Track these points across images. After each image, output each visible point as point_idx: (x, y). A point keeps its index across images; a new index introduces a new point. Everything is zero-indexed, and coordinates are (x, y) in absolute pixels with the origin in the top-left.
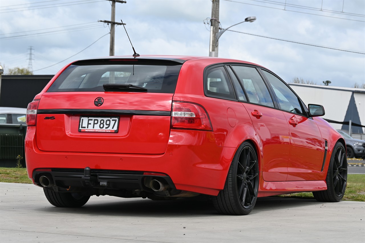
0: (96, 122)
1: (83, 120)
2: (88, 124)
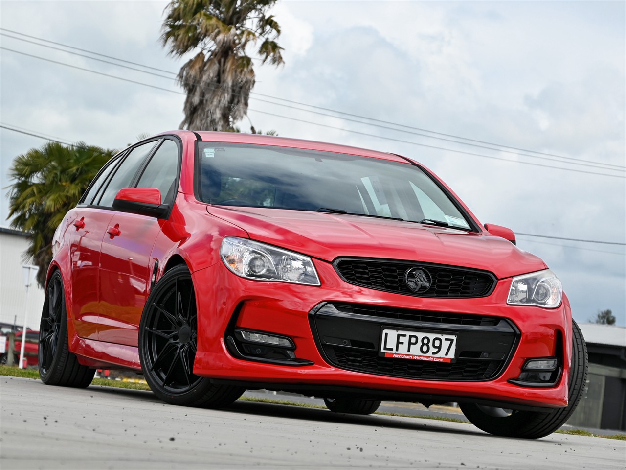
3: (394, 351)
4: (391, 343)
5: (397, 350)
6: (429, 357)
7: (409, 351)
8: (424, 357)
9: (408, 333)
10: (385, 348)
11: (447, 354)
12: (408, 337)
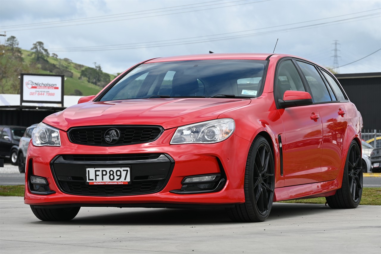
3: (94, 181)
4: (92, 176)
5: (96, 180)
6: (115, 182)
7: (103, 180)
8: (112, 182)
9: (101, 169)
10: (89, 180)
11: (125, 179)
12: (101, 171)
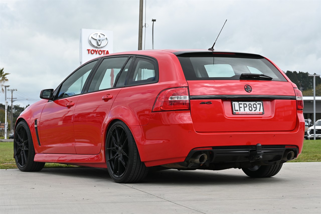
0: (245, 106)
1: (234, 104)
2: (240, 107)
